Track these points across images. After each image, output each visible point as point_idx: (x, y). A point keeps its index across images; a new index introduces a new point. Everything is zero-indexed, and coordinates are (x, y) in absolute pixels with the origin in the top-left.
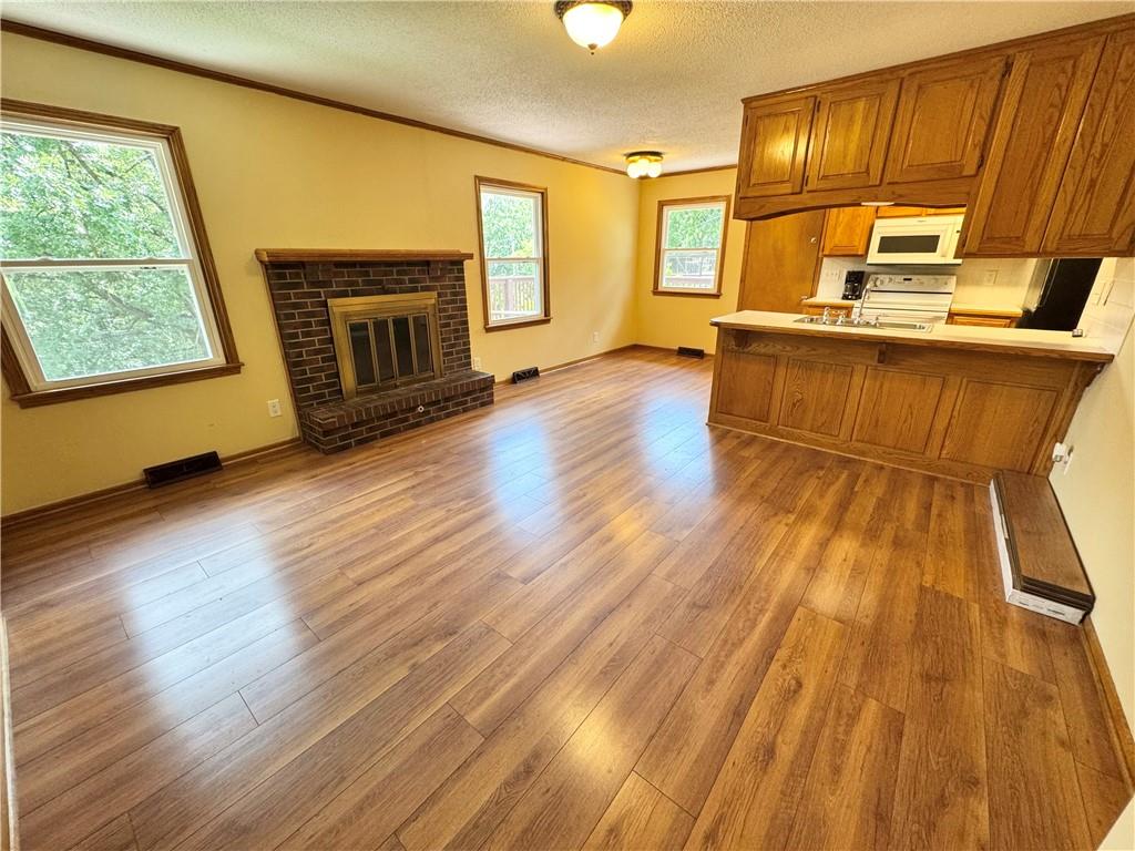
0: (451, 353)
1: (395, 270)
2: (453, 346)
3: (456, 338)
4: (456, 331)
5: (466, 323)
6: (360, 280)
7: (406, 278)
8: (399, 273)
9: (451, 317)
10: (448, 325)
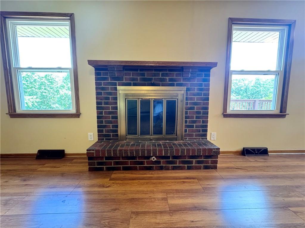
0: (192, 126)
1: (161, 73)
2: (194, 122)
3: (197, 117)
4: (198, 113)
5: (207, 108)
6: (139, 78)
7: (167, 78)
8: (163, 75)
9: (195, 104)
10: (192, 108)
